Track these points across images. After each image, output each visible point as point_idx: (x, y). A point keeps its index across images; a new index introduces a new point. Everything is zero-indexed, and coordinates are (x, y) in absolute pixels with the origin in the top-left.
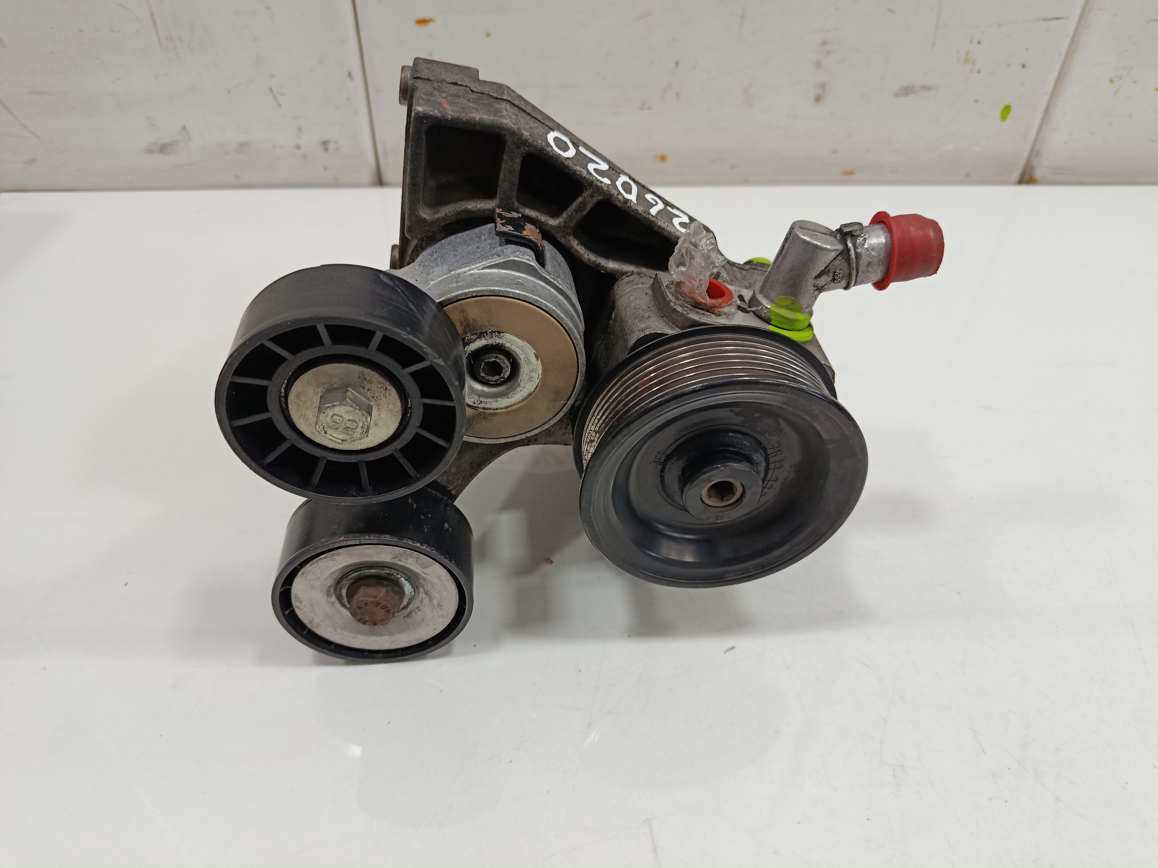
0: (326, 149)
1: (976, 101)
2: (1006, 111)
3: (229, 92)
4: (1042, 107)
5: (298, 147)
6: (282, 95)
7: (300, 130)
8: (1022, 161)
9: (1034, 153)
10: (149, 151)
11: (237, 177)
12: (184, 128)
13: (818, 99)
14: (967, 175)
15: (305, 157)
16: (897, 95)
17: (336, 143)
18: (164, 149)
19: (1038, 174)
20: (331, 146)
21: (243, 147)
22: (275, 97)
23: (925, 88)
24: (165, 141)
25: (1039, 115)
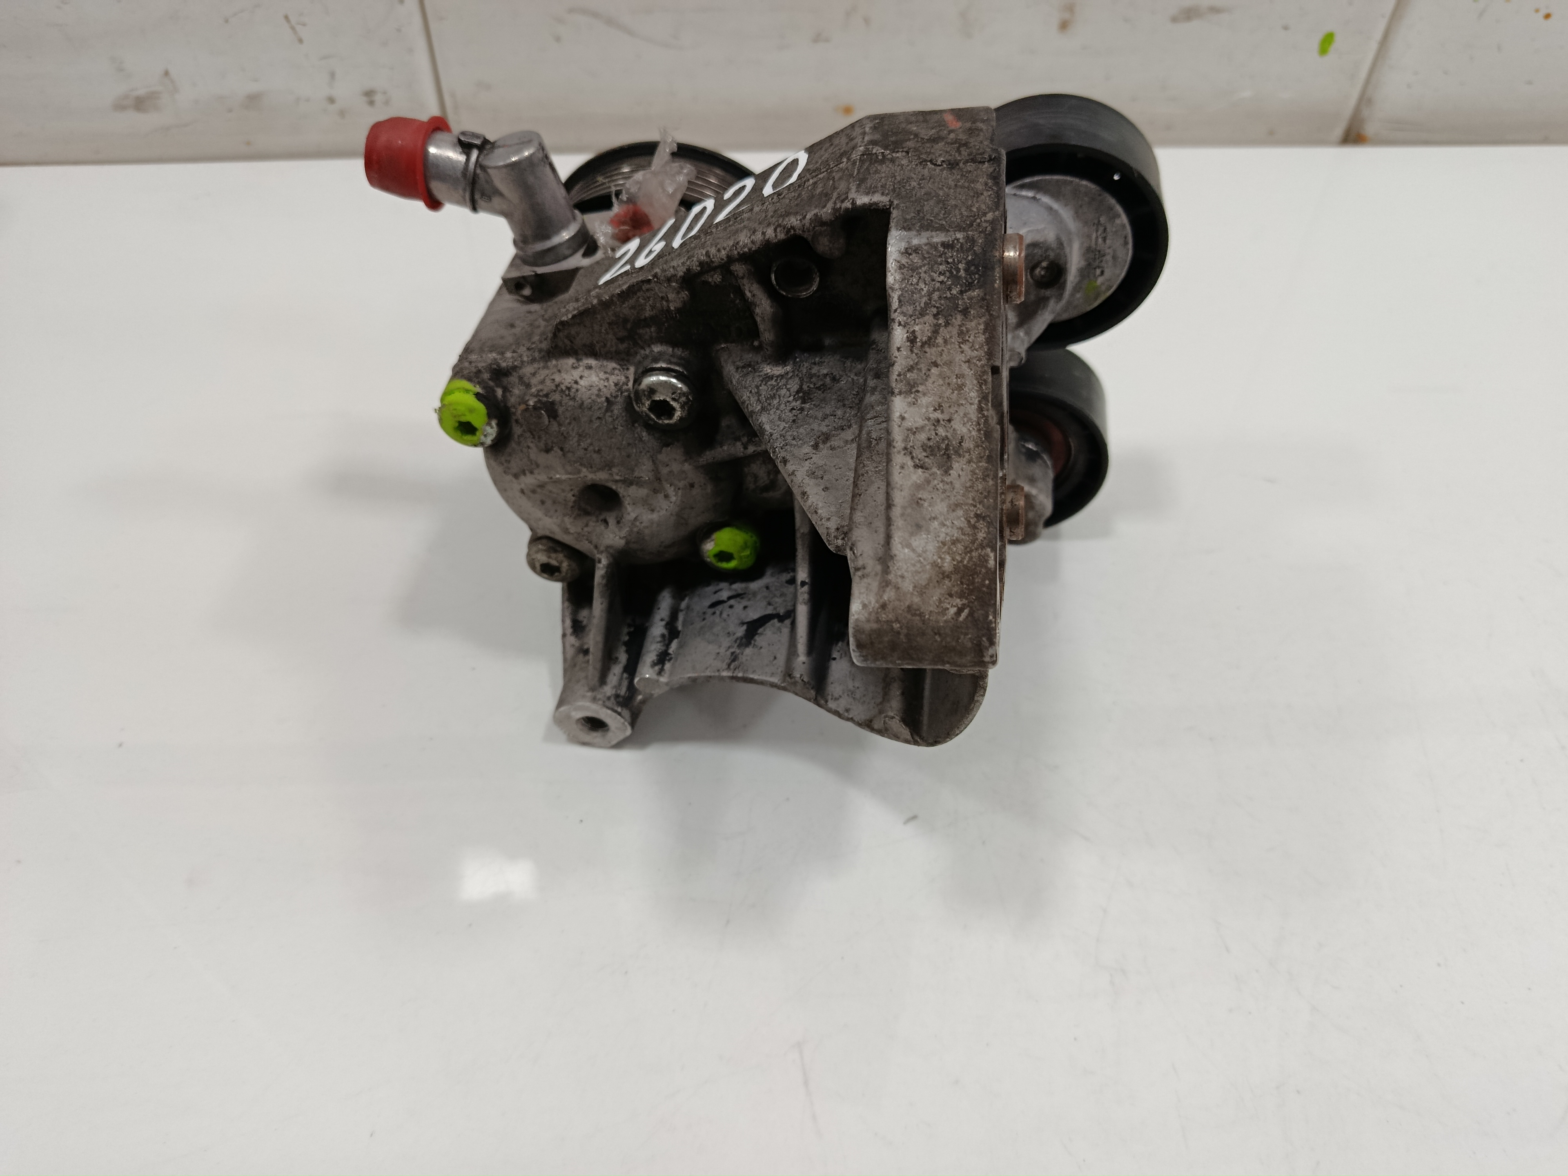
0: (371, 103)
1: (1286, 28)
2: (1327, 42)
3: (227, 21)
4: (1378, 35)
5: (331, 100)
6: (304, 25)
7: (332, 75)
8: (1347, 112)
9: (1365, 100)
10: (119, 106)
11: (248, 143)
12: (167, 73)
13: (1064, 26)
14: (1271, 133)
15: (342, 113)
16: (1174, 20)
17: (385, 93)
18: (141, 104)
19: (1370, 129)
20: (378, 98)
21: (253, 100)
22: (293, 28)
23: (1215, 10)
24: (141, 92)
25: (1374, 46)
